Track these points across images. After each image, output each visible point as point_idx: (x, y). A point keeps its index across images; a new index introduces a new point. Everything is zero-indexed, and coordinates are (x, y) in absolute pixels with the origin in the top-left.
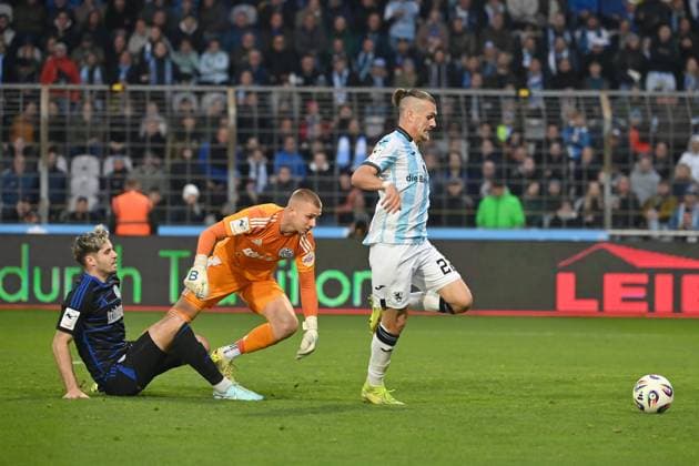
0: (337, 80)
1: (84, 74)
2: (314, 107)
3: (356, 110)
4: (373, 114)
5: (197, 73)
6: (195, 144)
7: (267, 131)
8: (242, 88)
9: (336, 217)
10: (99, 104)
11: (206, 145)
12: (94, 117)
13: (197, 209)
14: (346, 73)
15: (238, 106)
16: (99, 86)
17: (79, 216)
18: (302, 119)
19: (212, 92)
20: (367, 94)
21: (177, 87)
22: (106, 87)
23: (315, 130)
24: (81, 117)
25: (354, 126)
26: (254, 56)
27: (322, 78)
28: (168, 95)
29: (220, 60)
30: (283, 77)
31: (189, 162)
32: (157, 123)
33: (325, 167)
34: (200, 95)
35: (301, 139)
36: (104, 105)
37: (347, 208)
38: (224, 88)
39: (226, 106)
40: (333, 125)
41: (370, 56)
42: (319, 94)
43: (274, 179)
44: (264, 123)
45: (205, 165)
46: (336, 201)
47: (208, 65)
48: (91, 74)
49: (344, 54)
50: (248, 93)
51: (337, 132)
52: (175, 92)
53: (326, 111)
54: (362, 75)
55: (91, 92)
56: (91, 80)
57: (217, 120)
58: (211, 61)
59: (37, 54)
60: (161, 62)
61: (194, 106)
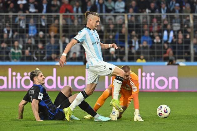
0: (162, 11)
1: (75, 9)
2: (155, 20)
3: (169, 21)
4: (175, 22)
5: (114, 9)
6: (114, 34)
7: (139, 29)
8: (129, 14)
9: (163, 59)
10: (80, 20)
11: (118, 34)
12: (78, 24)
13: (114, 56)
14: (166, 8)
15: (128, 20)
16: (80, 14)
17: (73, 59)
18: (151, 24)
19: (119, 15)
20: (173, 16)
21: (107, 14)
22: (82, 14)
23: (155, 28)
24: (74, 24)
25: (169, 27)
26: (134, 3)
27: (157, 10)
28: (104, 17)
29: (122, 4)
30: (144, 10)
31: (111, 40)
32: (100, 26)
33: (159, 41)
34: (115, 16)
35: (150, 31)
36: (82, 20)
37: (166, 55)
38: (123, 14)
39: (124, 20)
40: (161, 27)
41: (174, 2)
42: (157, 16)
43: (141, 45)
44: (137, 26)
45: (117, 41)
46: (163, 53)
47: (118, 6)
48: (77, 9)
49: (165, 2)
50: (132, 16)
51: (163, 29)
52: (106, 16)
53: (159, 21)
54: (171, 9)
55: (77, 16)
56: (77, 11)
57: (121, 26)
58: (119, 4)
59: (58, 3)
60: (101, 5)
61: (113, 21)
